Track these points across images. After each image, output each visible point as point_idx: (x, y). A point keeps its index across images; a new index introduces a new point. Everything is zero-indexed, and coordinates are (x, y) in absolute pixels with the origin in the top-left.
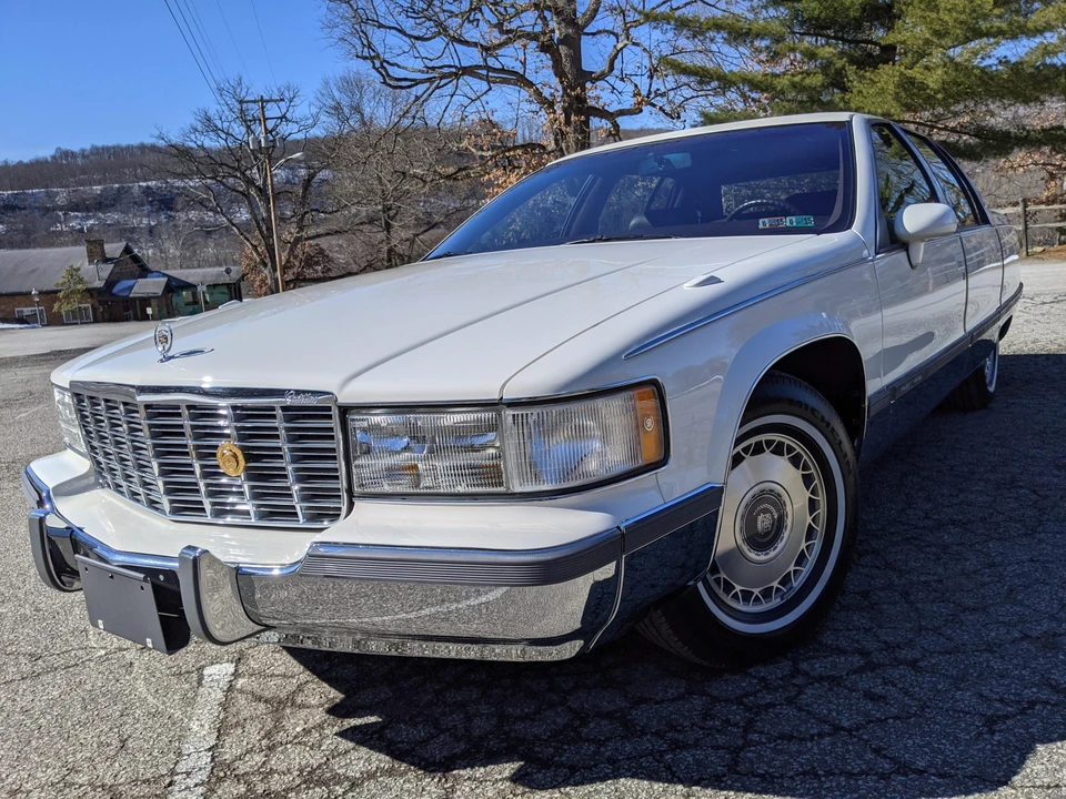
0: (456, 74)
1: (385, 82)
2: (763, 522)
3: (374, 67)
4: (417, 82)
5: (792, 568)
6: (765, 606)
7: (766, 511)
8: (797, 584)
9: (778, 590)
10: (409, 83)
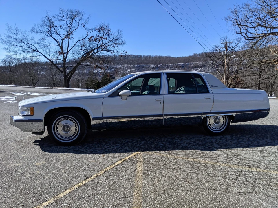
0: (266, 35)
1: (245, 39)
2: (66, 129)
3: (242, 35)
4: (255, 38)
5: (71, 136)
6: (65, 139)
7: (67, 127)
8: (71, 138)
9: (68, 138)
10: (253, 38)
